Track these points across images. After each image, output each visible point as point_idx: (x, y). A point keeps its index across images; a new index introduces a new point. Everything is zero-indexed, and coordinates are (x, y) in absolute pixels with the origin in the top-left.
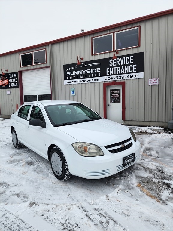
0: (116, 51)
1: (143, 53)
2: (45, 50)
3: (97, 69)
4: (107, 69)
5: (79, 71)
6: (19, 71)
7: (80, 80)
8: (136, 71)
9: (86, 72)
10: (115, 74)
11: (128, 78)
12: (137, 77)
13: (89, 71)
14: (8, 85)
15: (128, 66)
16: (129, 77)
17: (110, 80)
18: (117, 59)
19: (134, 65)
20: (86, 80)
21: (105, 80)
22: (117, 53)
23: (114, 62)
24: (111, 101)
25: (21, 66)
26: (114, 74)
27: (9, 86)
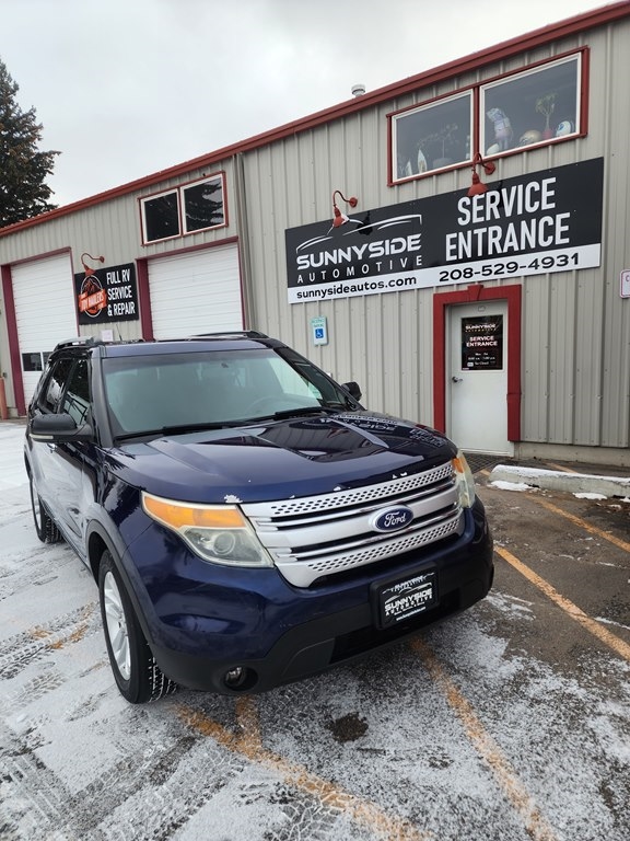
0: (482, 163)
1: (601, 160)
2: (221, 175)
3: (410, 238)
4: (449, 237)
5: (340, 250)
6: (138, 261)
7: (346, 283)
8: (567, 241)
9: (367, 252)
10: (480, 254)
11: (532, 271)
12: (571, 265)
13: (378, 249)
14: (105, 309)
15: (534, 221)
16: (536, 267)
17: (458, 281)
18: (489, 194)
19: (559, 217)
20: (366, 284)
21: (441, 280)
22: (490, 170)
23: (476, 208)
24: (464, 366)
25: (146, 242)
26: (475, 258)
27: (110, 313)
